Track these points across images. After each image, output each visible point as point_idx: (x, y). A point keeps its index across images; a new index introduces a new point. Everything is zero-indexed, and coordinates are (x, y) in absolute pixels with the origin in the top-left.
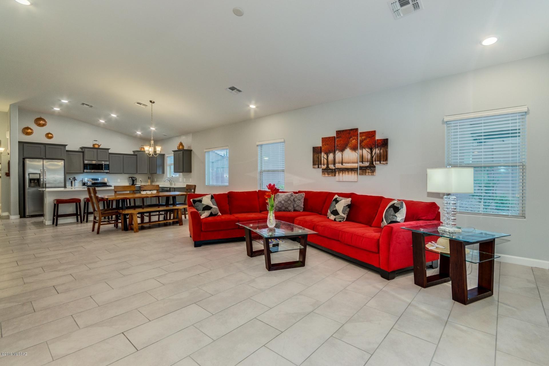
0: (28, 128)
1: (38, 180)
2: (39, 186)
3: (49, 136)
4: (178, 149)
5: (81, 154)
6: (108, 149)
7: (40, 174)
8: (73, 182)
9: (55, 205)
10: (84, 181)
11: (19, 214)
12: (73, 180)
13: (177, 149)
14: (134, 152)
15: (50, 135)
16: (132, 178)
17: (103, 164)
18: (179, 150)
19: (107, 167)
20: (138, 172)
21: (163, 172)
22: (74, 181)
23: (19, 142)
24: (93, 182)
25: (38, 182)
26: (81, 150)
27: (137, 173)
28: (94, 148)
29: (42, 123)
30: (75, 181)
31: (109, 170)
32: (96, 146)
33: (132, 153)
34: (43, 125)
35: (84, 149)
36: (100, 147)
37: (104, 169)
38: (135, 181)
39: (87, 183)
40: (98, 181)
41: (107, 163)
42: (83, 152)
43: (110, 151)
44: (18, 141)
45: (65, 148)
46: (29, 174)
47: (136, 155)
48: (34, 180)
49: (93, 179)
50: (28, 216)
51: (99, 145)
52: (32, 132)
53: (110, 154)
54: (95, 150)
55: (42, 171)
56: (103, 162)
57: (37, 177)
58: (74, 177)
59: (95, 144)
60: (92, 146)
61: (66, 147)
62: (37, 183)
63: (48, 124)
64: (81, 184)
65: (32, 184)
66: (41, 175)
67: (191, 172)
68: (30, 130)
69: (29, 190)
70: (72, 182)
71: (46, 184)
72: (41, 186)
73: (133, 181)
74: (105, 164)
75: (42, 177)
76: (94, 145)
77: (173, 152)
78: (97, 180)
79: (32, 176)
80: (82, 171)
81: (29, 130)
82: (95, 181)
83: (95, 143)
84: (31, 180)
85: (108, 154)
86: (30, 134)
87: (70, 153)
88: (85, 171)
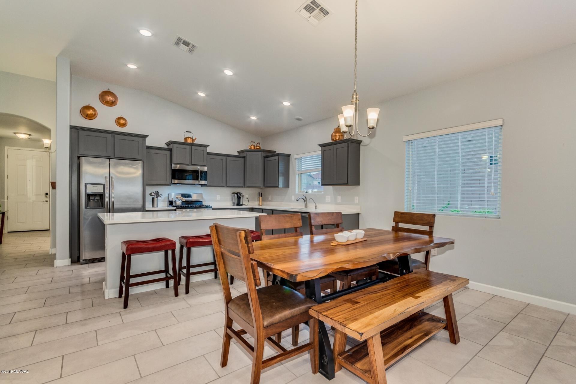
0: (88, 107)
1: (101, 196)
2: (102, 206)
3: (120, 121)
4: (333, 140)
5: (168, 152)
6: (206, 146)
7: (104, 185)
8: (155, 199)
9: (124, 255)
10: (170, 199)
11: (70, 257)
12: (155, 196)
13: (331, 141)
14: (239, 152)
15: (122, 121)
16: (237, 194)
17: (198, 171)
18: (334, 143)
19: (204, 175)
20: (247, 185)
21: (287, 185)
22: (157, 197)
23: (72, 127)
24: (184, 199)
25: (100, 199)
26: (166, 147)
27: (244, 186)
28: (185, 144)
29: (110, 100)
30: (159, 198)
31: (206, 180)
32: (189, 141)
33: (237, 154)
34: (113, 104)
35: (171, 145)
36: (195, 142)
37: (199, 179)
38: (241, 199)
39: (175, 202)
40: (190, 199)
41: (205, 169)
42: (171, 150)
43: (209, 150)
44: (70, 126)
45: (145, 141)
46: (86, 185)
47: (244, 157)
48: (95, 195)
49: (184, 196)
50: (84, 261)
51: (194, 139)
52: (94, 115)
53: (209, 154)
54: (188, 147)
55: (108, 180)
56: (199, 167)
57: (99, 190)
58: (157, 192)
59: (188, 137)
60: (183, 140)
61: (147, 139)
62: (99, 201)
63: (119, 102)
64: (167, 203)
65: (92, 203)
66: (106, 187)
67: (359, 185)
68: (93, 111)
69: (87, 214)
70: (153, 199)
71: (113, 203)
72: (106, 206)
73: (239, 198)
74: (201, 171)
75: (107, 191)
76: (186, 139)
77: (320, 148)
78: (189, 196)
79: (91, 189)
80: (168, 182)
81: (91, 110)
82: (186, 198)
83: (188, 135)
84: (89, 196)
85: (205, 155)
86: (92, 117)
87: (152, 151)
88: (173, 181)
